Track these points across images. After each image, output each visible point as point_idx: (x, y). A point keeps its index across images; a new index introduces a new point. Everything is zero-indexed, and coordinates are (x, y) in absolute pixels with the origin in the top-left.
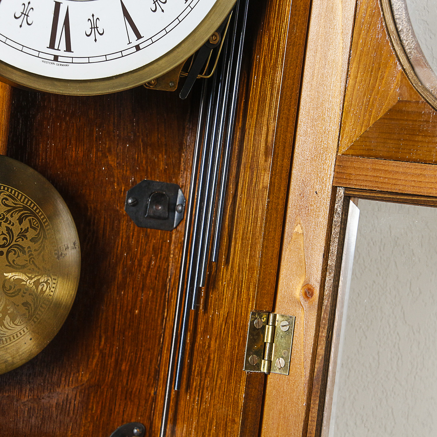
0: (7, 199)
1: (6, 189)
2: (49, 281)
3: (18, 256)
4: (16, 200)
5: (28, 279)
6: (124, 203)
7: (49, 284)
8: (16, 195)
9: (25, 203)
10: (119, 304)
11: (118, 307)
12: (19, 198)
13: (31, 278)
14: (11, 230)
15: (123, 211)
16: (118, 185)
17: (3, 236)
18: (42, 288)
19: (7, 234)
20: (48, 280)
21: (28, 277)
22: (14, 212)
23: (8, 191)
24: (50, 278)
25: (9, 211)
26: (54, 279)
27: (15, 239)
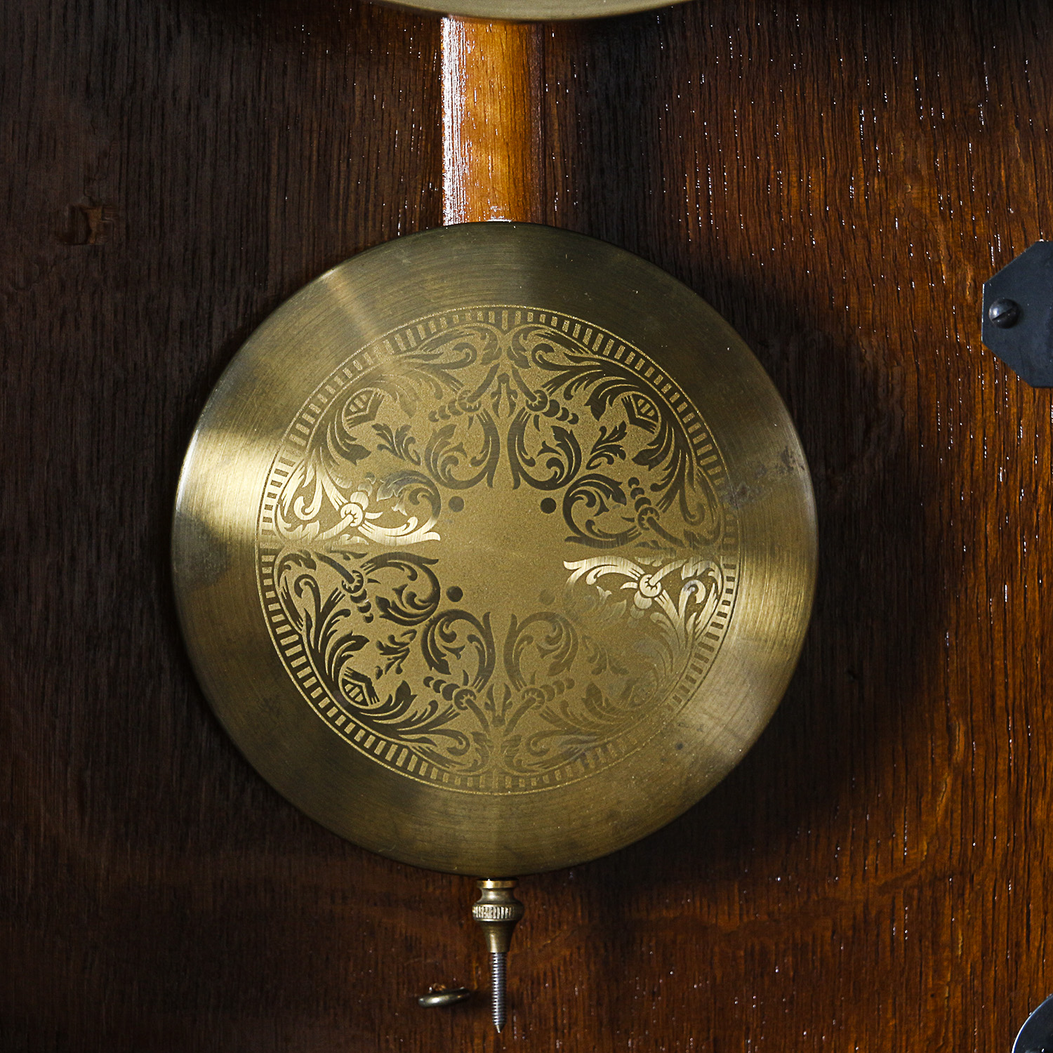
0: (548, 349)
1: (543, 318)
2: (711, 574)
3: (603, 509)
4: (577, 348)
5: (642, 572)
6: (979, 320)
7: (714, 581)
8: (576, 334)
9: (606, 352)
10: (998, 627)
11: (998, 636)
12: (586, 341)
13: (651, 570)
14: (571, 436)
15: (978, 345)
16: (952, 268)
17: (548, 456)
18: (692, 597)
19: (558, 449)
20: (709, 570)
21: (641, 566)
22: (573, 383)
23: (548, 323)
24: (713, 565)
25: (557, 383)
26: (726, 566)
27: (585, 458)
